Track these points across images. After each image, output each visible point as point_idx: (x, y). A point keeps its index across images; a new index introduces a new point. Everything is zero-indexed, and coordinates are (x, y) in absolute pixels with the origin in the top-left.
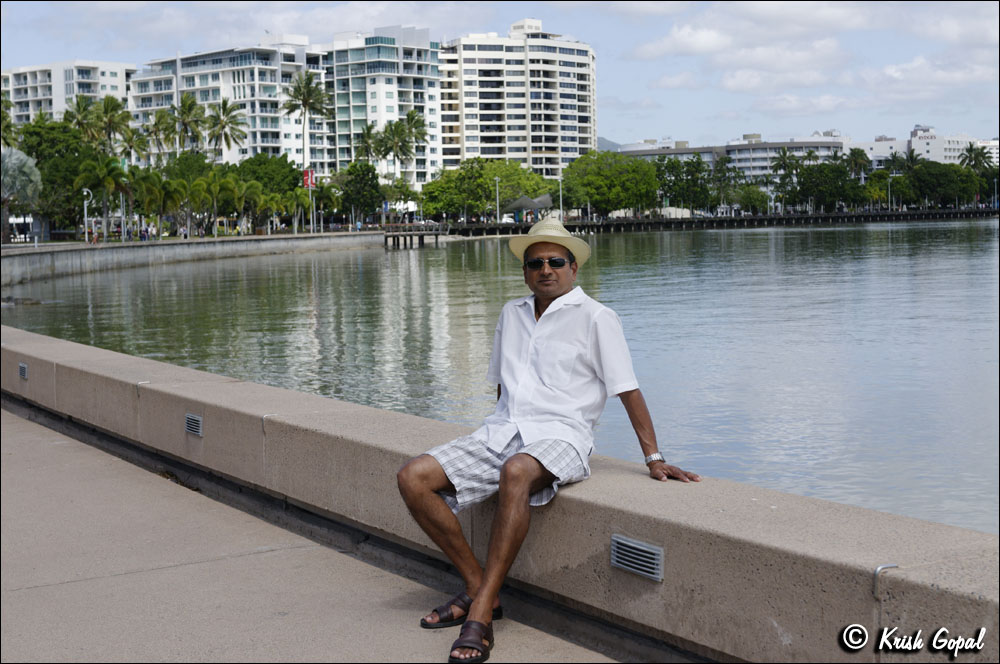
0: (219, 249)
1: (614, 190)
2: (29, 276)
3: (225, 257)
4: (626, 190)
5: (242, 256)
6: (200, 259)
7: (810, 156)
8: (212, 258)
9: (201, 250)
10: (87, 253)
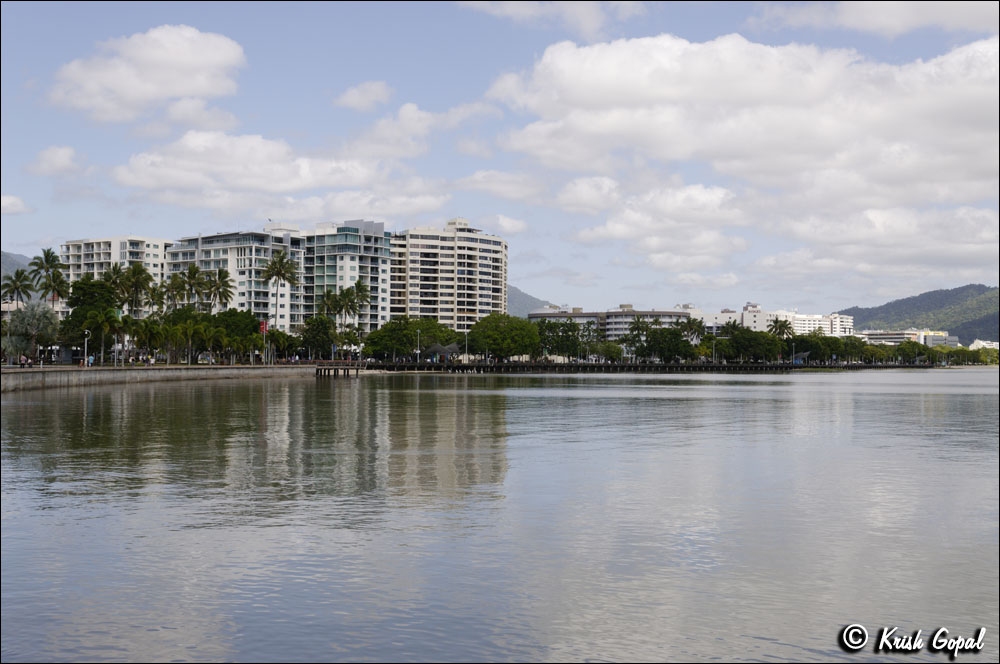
0: (184, 373)
1: (506, 342)
2: (21, 387)
3: (189, 379)
4: (515, 342)
5: (203, 379)
6: (168, 380)
7: (656, 322)
8: (178, 379)
9: (169, 374)
10: (74, 374)
